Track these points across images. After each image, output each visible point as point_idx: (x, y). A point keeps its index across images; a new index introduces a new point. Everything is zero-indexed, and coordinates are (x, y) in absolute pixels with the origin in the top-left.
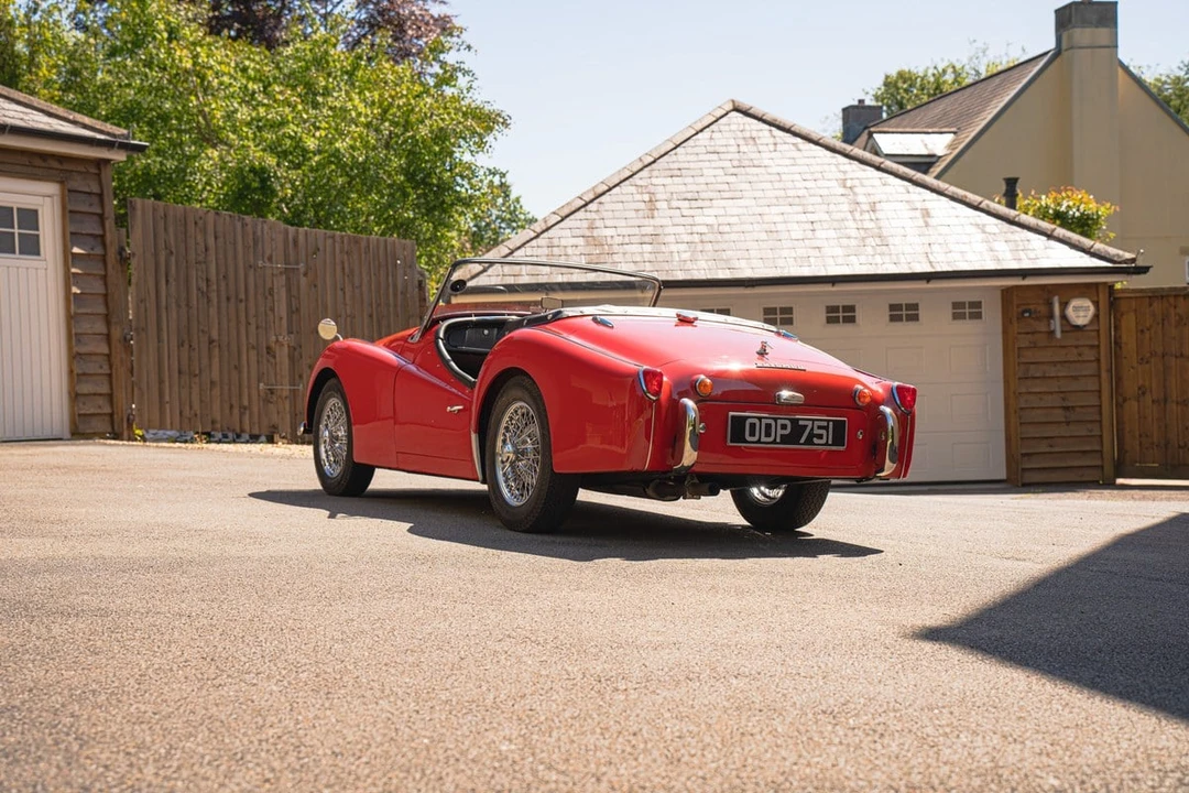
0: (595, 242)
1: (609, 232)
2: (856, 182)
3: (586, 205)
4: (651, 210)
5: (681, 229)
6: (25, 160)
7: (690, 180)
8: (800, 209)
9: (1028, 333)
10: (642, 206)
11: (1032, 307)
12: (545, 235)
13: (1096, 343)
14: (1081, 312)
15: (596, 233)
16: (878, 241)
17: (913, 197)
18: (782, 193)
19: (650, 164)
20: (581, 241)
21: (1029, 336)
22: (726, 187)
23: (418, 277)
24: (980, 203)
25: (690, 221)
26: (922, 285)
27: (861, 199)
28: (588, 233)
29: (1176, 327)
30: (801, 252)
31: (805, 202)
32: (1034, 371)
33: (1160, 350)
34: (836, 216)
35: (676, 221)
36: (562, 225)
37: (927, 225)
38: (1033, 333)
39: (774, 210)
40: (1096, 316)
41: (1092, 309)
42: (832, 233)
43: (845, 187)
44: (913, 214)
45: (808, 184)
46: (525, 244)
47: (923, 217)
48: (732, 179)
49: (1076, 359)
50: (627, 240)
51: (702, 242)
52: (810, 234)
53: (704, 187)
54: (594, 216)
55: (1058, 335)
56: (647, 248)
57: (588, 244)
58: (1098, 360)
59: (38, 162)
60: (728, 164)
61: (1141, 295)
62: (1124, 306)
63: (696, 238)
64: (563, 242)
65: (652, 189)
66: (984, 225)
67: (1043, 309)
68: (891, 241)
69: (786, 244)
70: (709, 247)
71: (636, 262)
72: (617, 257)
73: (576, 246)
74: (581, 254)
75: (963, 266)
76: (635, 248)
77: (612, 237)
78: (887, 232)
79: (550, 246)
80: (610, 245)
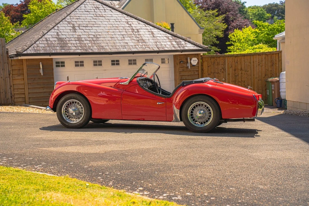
0: (60, 39)
1: (64, 36)
2: (131, 23)
3: (54, 27)
4: (74, 29)
5: (86, 36)
7: (83, 20)
8: (118, 31)
9: (181, 67)
10: (71, 28)
11: (183, 60)
12: (44, 37)
13: (198, 70)
14: (194, 61)
15: (60, 37)
16: (142, 41)
17: (148, 28)
18: (111, 26)
19: (69, 15)
20: (56, 39)
21: (182, 68)
22: (94, 23)
23: (6, 50)
24: (166, 30)
25: (87, 34)
26: (156, 54)
27: (134, 28)
28: (58, 37)
29: (217, 65)
30: (122, 44)
31: (119, 29)
32: (184, 78)
33: (213, 72)
34: (129, 33)
35: (84, 33)
36: (48, 34)
37: (154, 37)
38: (183, 67)
39: (111, 31)
40: (198, 63)
41: (197, 60)
42: (129, 39)
43: (128, 24)
44: (149, 33)
45: (118, 23)
46: (38, 40)
47: (152, 34)
48: (95, 20)
49: (193, 74)
50: (70, 39)
51: (93, 40)
52: (123, 38)
53: (88, 23)
54: (58, 31)
55: (190, 68)
56: (78, 42)
57: (58, 41)
58: (198, 74)
60: (92, 16)
61: (208, 57)
62: (204, 60)
63: (91, 39)
64: (51, 39)
65: (73, 23)
66: (168, 37)
67: (185, 61)
68: (146, 41)
69: (117, 41)
70: (95, 42)
71: (75, 47)
72: (70, 45)
73: (55, 41)
74: (58, 44)
75: (166, 49)
76: (74, 42)
77: (65, 38)
78: (144, 38)
79: (47, 40)
80: (66, 41)
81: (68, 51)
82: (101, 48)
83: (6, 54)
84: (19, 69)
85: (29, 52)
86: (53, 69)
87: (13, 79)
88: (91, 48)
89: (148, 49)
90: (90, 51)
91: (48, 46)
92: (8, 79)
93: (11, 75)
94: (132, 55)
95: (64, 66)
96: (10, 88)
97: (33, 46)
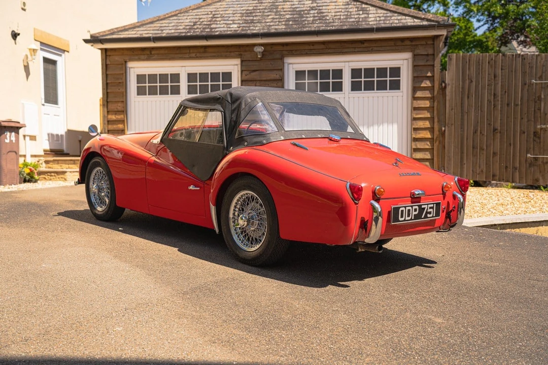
6: (392, 43)
59: (399, 43)
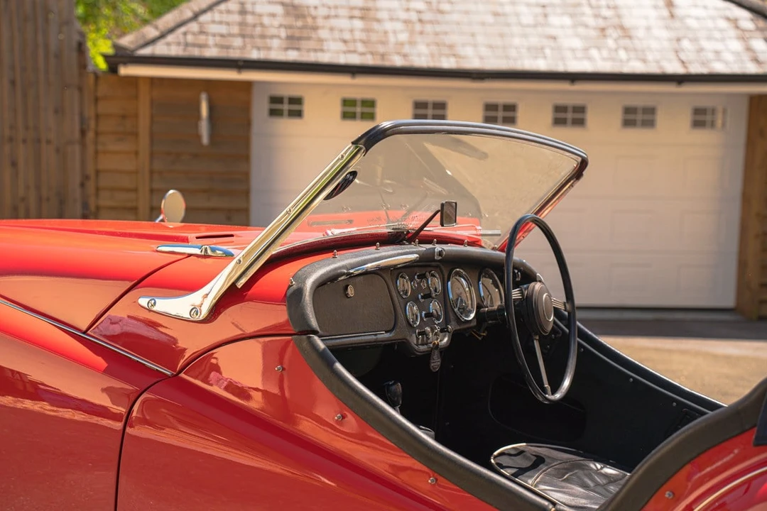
0: (294, 11)
16: (620, 32)
20: (278, 9)
23: (76, 38)
26: (671, 88)
28: (287, 1)
30: (534, 41)
37: (672, 16)
42: (567, 21)
50: (333, 12)
51: (420, 21)
52: (541, 19)
56: (358, 24)
57: (287, 14)
63: (414, 16)
68: (633, 33)
69: (516, 29)
70: (429, 28)
71: (345, 42)
72: (323, 34)
73: (273, 15)
74: (281, 26)
75: (720, 68)
76: (344, 23)
77: (316, 8)
78: (627, 22)
79: (243, 12)
80: (314, 18)
81: (312, 57)
82: (446, 51)
83: (75, 55)
84: (124, 117)
85: (160, 49)
86: (248, 124)
87: (96, 152)
88: (407, 49)
89: (637, 67)
90: (398, 62)
91: (241, 30)
92: (77, 148)
93: (90, 135)
94: (565, 86)
95: (298, 114)
96: (82, 185)
97: (183, 29)
